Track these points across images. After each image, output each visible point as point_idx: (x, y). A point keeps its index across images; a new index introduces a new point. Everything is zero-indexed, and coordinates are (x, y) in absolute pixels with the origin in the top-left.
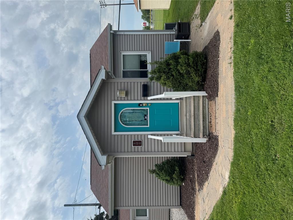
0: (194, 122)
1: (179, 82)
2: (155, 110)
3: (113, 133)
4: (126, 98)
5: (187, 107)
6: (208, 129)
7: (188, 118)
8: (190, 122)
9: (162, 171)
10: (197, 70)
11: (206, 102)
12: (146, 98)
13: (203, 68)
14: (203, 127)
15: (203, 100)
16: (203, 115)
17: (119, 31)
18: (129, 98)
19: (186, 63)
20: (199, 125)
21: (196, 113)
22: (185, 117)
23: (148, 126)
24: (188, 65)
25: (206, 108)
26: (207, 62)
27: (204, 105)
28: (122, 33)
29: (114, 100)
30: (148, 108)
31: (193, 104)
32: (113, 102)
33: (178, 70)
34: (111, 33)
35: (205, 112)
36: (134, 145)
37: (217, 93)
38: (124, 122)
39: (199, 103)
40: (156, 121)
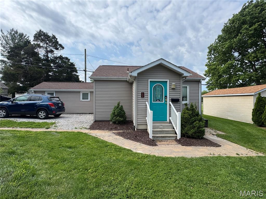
0: (159, 131)
1: (186, 122)
2: (162, 106)
3: (149, 80)
4: (170, 88)
5: (166, 126)
6: (156, 139)
7: (160, 127)
8: (157, 128)
9: (120, 110)
10: (195, 133)
11: (173, 138)
12: (171, 100)
13: (196, 136)
14: (158, 137)
15: (174, 136)
16: (165, 136)
17: (201, 84)
18: (171, 90)
19: (200, 126)
20: (157, 134)
21: (165, 132)
22: (160, 125)
23: (153, 102)
24: (199, 128)
25: (169, 138)
26: (200, 139)
27: (171, 137)
28: (200, 86)
29: (170, 81)
30: (164, 102)
31: (170, 130)
32: (168, 81)
33: (195, 121)
34: (200, 80)
35: (167, 137)
36: (141, 93)
37: (184, 145)
38: (155, 87)
39: (170, 134)
40: (156, 107)
